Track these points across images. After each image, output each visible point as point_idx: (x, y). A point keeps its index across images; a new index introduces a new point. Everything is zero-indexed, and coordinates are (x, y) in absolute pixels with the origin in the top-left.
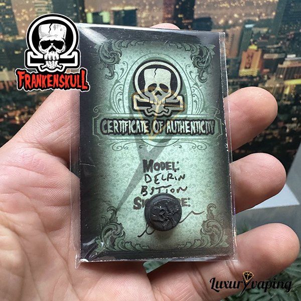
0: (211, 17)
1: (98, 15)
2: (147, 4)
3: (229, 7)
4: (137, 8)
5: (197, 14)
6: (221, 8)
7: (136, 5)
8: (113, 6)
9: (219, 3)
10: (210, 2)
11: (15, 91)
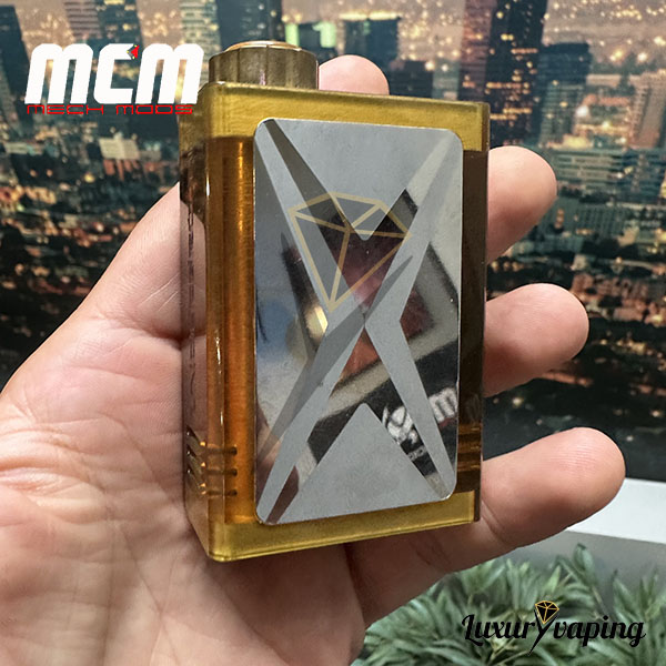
0: (589, 42)
1: (311, 29)
2: (424, 6)
3: (639, 17)
4: (400, 15)
5: (551, 34)
6: (617, 22)
7: (397, 10)
8: (344, 9)
9: (613, 7)
10: (588, 5)
11: (136, 181)
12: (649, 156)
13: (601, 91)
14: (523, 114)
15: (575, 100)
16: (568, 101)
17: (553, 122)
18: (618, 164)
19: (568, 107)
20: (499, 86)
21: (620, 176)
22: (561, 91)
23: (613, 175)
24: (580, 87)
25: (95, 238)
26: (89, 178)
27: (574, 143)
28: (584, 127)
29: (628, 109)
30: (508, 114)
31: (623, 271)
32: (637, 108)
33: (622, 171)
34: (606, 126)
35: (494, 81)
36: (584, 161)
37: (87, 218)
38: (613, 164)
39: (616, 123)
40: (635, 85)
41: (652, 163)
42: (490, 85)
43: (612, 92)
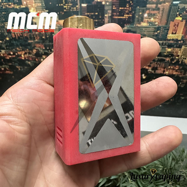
11: (21, 39)
12: (164, 27)
13: (151, 9)
14: (130, 16)
15: (144, 12)
16: (142, 13)
17: (138, 18)
18: (156, 30)
19: (142, 14)
20: (123, 8)
21: (156, 33)
22: (140, 9)
23: (154, 33)
24: (145, 8)
25: (11, 56)
26: (8, 39)
27: (144, 24)
28: (146, 20)
29: (158, 14)
30: (126, 17)
31: (158, 60)
32: (160, 14)
33: (157, 32)
34: (152, 19)
35: (121, 7)
36: (146, 29)
37: (8, 50)
38: (154, 30)
39: (155, 18)
40: (160, 7)
41: (165, 29)
42: (120, 8)
43: (154, 10)
